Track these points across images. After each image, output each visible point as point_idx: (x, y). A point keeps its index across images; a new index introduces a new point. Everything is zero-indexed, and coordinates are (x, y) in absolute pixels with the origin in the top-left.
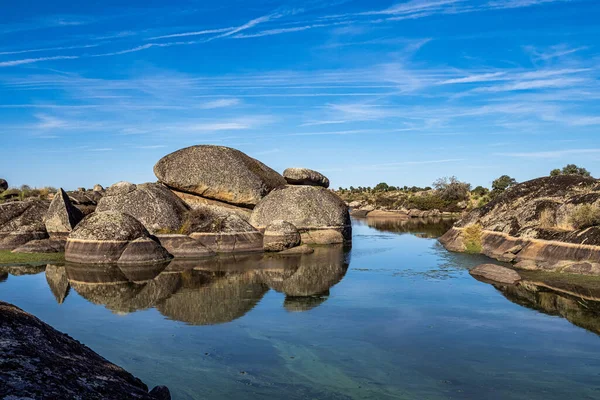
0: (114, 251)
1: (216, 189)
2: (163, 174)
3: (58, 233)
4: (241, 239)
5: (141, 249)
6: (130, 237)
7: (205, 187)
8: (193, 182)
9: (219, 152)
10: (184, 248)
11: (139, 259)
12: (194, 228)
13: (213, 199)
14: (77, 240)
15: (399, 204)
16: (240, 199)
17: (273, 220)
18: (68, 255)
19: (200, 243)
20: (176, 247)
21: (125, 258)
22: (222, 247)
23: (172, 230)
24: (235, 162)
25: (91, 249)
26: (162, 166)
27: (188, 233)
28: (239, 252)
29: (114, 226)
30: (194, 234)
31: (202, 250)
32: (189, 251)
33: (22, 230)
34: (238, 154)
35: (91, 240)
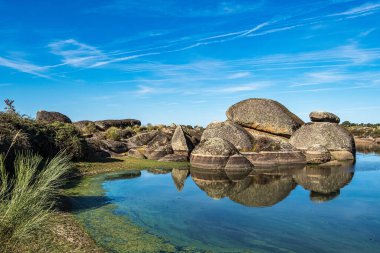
0: (222, 162)
1: (264, 124)
2: (232, 116)
3: (180, 151)
4: (292, 156)
5: (237, 161)
6: (230, 154)
7: (257, 124)
8: (251, 120)
9: (266, 103)
10: (259, 160)
11: (237, 167)
12: (261, 148)
13: (262, 131)
14: (199, 155)
15: (368, 134)
16: (279, 131)
17: (312, 144)
18: (192, 163)
19: (268, 157)
20: (255, 160)
21: (229, 166)
22: (280, 160)
23: (248, 149)
24: (276, 108)
25: (209, 160)
26: (232, 111)
27: (258, 151)
28: (292, 164)
29: (221, 147)
30: (262, 152)
31: (271, 162)
32: (263, 163)
33: (161, 149)
34: (276, 103)
35: (208, 155)
